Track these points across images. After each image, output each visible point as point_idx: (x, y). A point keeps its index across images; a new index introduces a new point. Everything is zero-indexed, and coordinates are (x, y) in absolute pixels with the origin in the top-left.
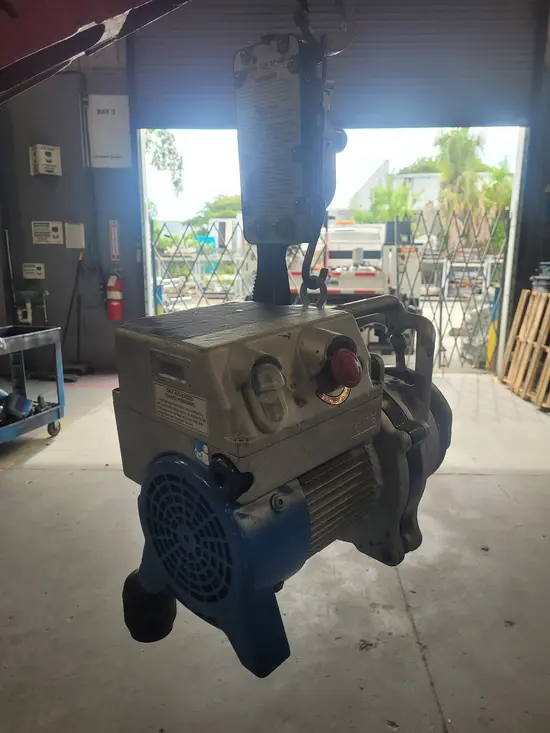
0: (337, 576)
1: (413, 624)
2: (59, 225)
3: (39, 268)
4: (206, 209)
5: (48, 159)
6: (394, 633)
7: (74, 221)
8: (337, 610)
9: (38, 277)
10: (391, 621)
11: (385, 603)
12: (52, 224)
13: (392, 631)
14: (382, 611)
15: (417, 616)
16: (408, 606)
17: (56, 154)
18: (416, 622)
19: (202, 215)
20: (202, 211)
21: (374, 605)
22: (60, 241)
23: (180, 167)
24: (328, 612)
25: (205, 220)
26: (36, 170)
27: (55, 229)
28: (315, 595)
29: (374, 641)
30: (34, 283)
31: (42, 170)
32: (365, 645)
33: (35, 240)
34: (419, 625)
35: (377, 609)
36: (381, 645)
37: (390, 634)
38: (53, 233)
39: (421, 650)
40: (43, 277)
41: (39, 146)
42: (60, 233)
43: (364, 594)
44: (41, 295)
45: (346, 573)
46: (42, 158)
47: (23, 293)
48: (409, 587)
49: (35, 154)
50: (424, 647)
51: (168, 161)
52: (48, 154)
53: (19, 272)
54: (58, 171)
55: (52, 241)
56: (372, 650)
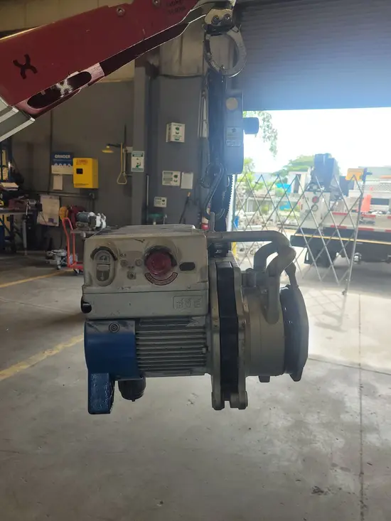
0: (312, 437)
1: (362, 487)
2: (178, 174)
3: (164, 201)
4: (290, 165)
5: (178, 132)
6: (344, 489)
7: (187, 171)
8: (304, 460)
9: (162, 206)
10: (345, 481)
11: (344, 466)
12: (175, 173)
13: (343, 487)
14: (339, 471)
15: (367, 483)
16: (362, 473)
17: (182, 128)
18: (365, 487)
19: (286, 169)
20: (286, 166)
21: (334, 465)
22: (178, 184)
23: (275, 138)
24: (297, 460)
25: (287, 173)
26: (169, 139)
27: (176, 176)
28: (291, 446)
29: (326, 490)
30: (160, 210)
31: (173, 139)
32: (318, 491)
33: (164, 183)
34: (367, 489)
35: (335, 469)
36: (331, 495)
37: (340, 489)
38: (174, 179)
39: (362, 508)
40: (165, 206)
41: (173, 124)
42: (178, 179)
43: (329, 456)
44: (162, 218)
45: (320, 437)
46: (174, 131)
47: (152, 215)
48: (367, 459)
49: (170, 129)
50: (365, 506)
51: (268, 135)
52: (177, 129)
53: (152, 202)
54: (182, 140)
55: (173, 184)
56: (322, 496)
